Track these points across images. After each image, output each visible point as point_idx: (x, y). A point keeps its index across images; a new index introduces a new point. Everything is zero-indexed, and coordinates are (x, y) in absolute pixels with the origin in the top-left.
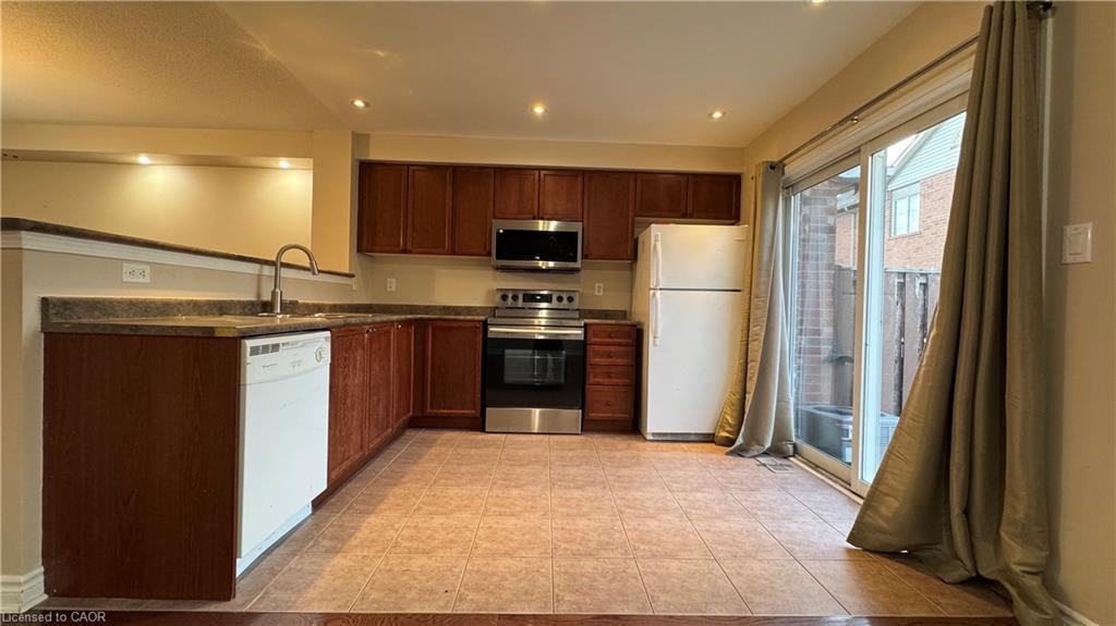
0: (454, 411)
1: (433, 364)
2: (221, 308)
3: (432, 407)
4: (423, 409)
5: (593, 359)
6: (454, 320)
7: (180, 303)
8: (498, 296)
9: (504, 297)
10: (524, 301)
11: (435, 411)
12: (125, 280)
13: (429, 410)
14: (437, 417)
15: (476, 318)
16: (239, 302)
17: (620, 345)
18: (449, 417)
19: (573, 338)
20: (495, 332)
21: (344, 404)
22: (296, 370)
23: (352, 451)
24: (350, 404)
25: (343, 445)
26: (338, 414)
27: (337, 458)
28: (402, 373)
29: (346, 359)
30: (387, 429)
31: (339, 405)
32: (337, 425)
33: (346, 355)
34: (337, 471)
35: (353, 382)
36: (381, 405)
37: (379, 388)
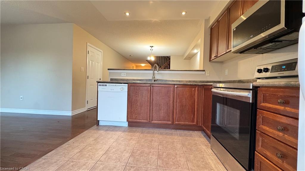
1: (204, 105)
6: (207, 85)
12: (122, 76)
16: (145, 79)
21: (136, 104)
22: (112, 91)
23: (141, 118)
24: (139, 105)
25: (136, 115)
26: (133, 106)
27: (132, 117)
28: (184, 105)
29: (136, 92)
30: (168, 121)
31: (133, 104)
32: (132, 108)
33: (137, 91)
34: (132, 120)
35: (141, 99)
36: (162, 111)
37: (160, 105)
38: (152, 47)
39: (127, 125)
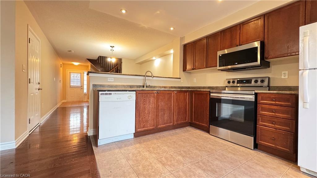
0: (200, 124)
1: (194, 106)
2: (131, 87)
3: (194, 121)
4: (192, 121)
5: (261, 112)
6: (200, 91)
7: (120, 85)
8: (227, 82)
9: (229, 82)
10: (237, 83)
11: (195, 122)
12: (108, 81)
13: (193, 121)
14: (195, 124)
15: (207, 90)
16: (136, 85)
17: (281, 106)
18: (199, 125)
19: (248, 100)
20: (213, 96)
21: (144, 112)
22: (119, 100)
23: (149, 126)
24: (147, 113)
25: (144, 123)
26: (141, 114)
27: (141, 126)
28: (180, 107)
29: (144, 100)
30: (170, 123)
31: (141, 112)
32: (140, 117)
33: (144, 98)
34: (140, 129)
35: (148, 106)
36: (166, 115)
37: (164, 110)
38: (112, 47)
39: (133, 136)
